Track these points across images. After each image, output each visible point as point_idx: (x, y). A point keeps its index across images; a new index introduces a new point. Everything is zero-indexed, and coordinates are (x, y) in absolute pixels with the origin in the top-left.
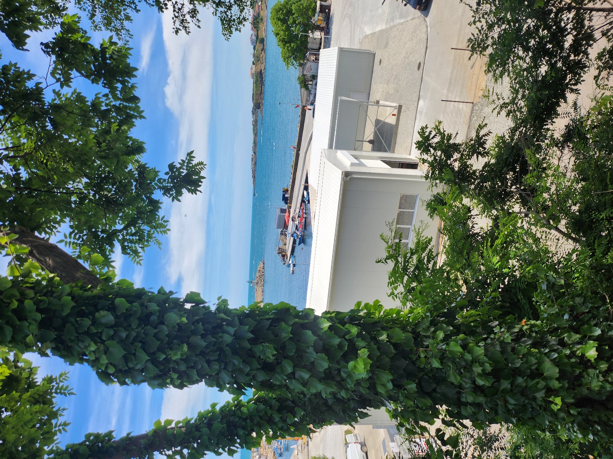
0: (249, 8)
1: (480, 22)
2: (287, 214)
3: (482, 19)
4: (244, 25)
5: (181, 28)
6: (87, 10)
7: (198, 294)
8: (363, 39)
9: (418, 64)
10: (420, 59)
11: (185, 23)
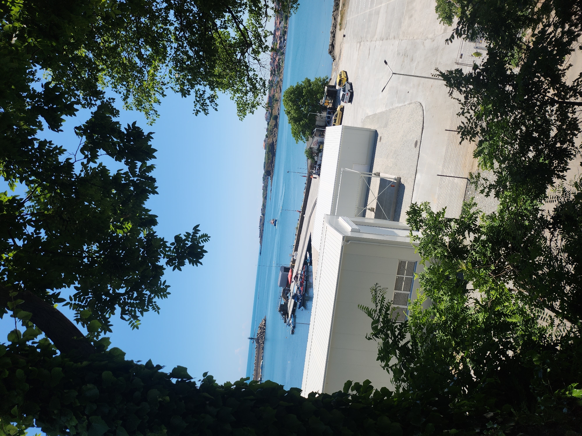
0: (262, 95)
1: (469, 113)
2: (290, 273)
3: (471, 111)
4: (256, 108)
5: (201, 110)
6: (122, 93)
7: (186, 369)
8: (365, 119)
9: (415, 142)
10: (417, 137)
11: (205, 106)
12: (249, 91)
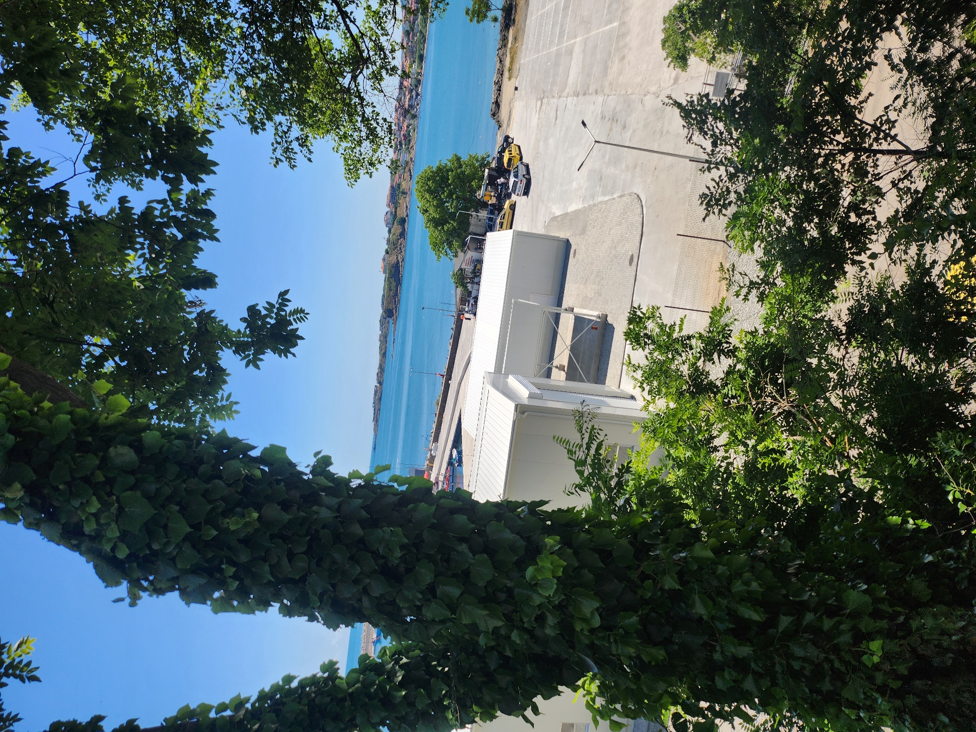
3: (720, 166)
4: (377, 169)
5: (283, 158)
7: (283, 450)
8: (549, 222)
9: (629, 258)
10: (633, 250)
11: (290, 152)
12: (364, 139)
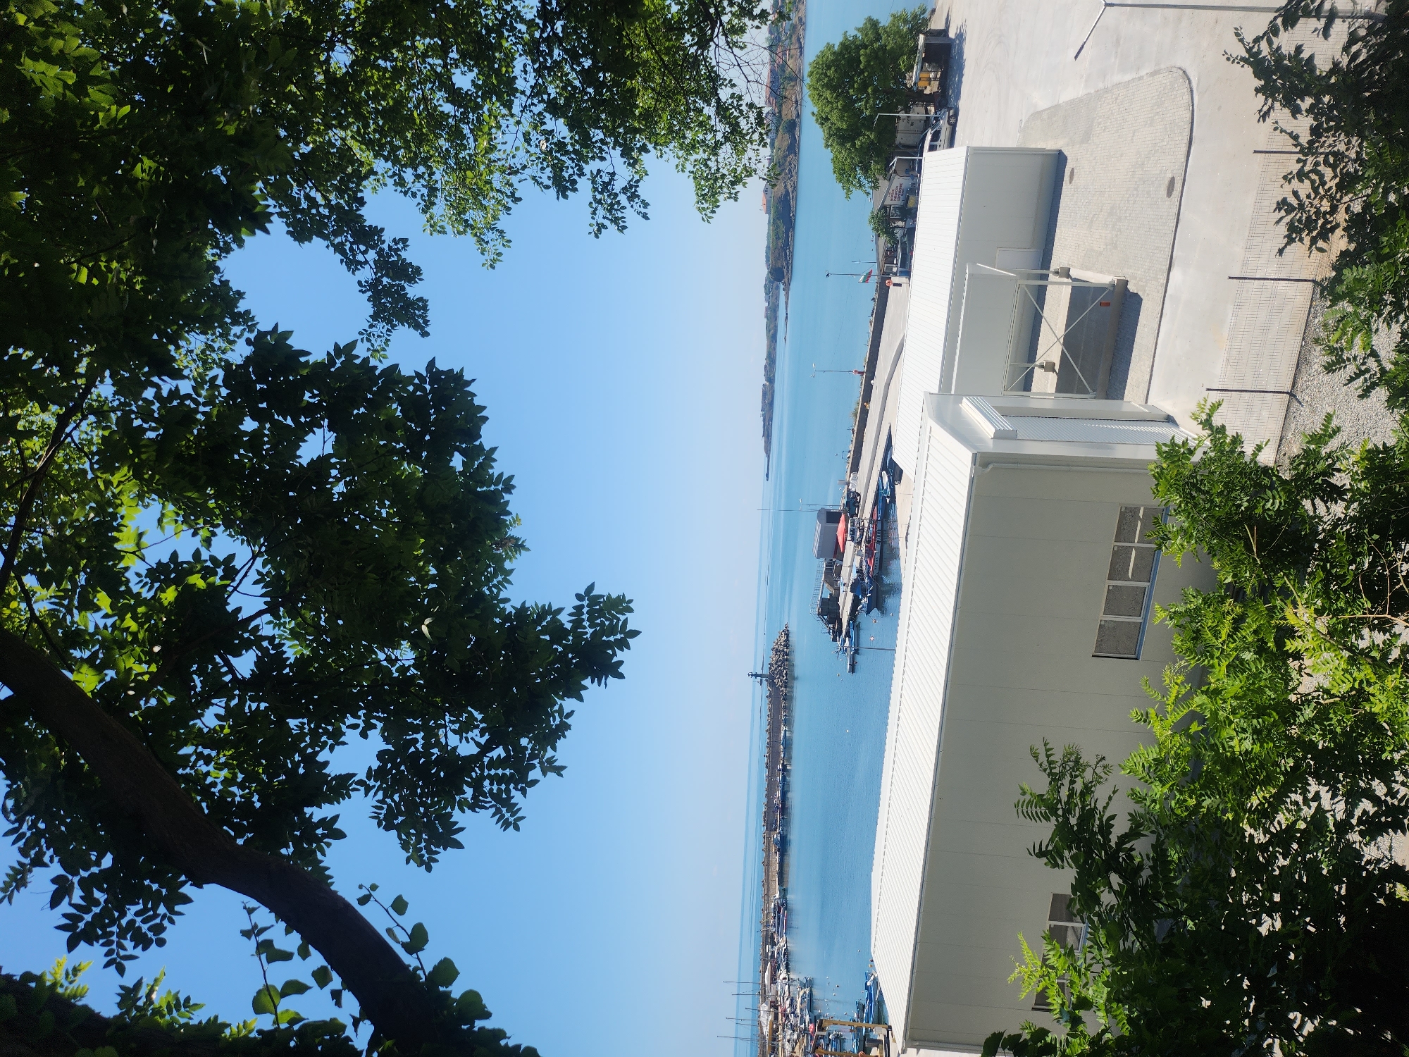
2: (841, 526)
4: (744, 184)
6: (419, 194)
8: (1028, 122)
9: (1167, 182)
10: (1174, 170)
11: (616, 210)
12: (722, 144)
